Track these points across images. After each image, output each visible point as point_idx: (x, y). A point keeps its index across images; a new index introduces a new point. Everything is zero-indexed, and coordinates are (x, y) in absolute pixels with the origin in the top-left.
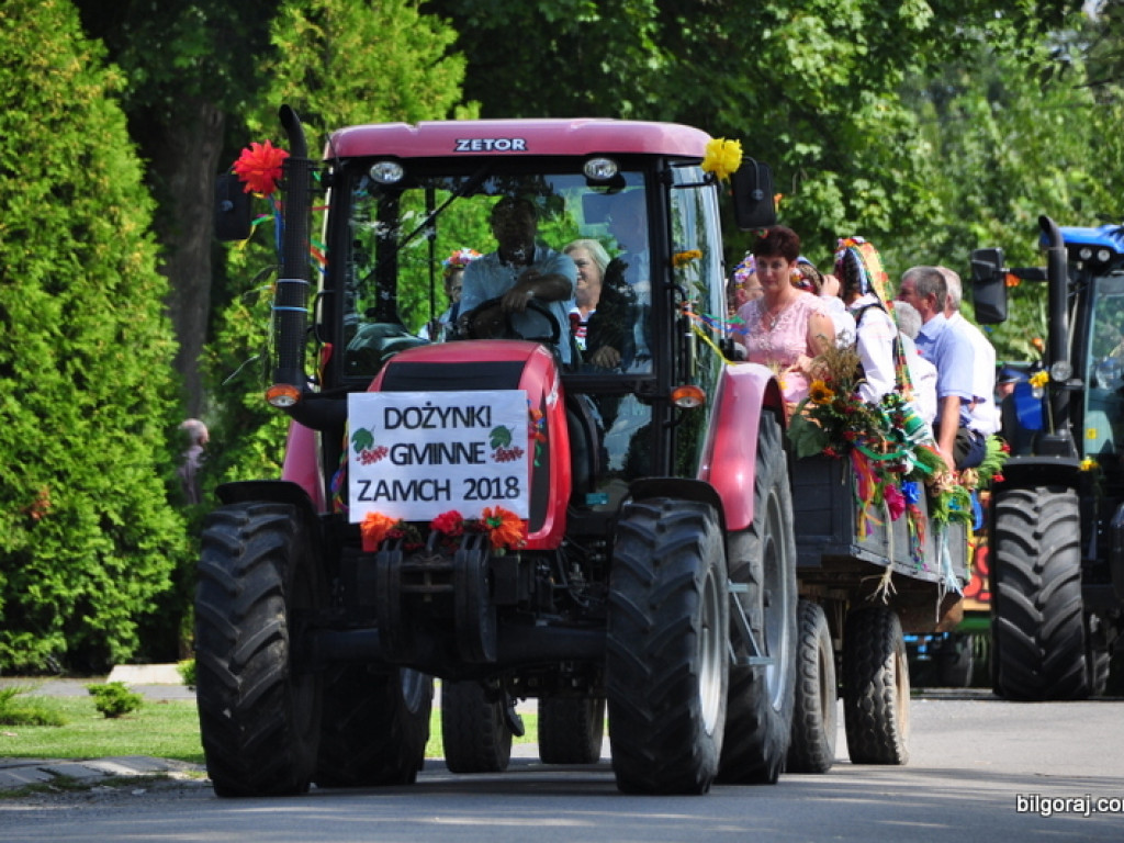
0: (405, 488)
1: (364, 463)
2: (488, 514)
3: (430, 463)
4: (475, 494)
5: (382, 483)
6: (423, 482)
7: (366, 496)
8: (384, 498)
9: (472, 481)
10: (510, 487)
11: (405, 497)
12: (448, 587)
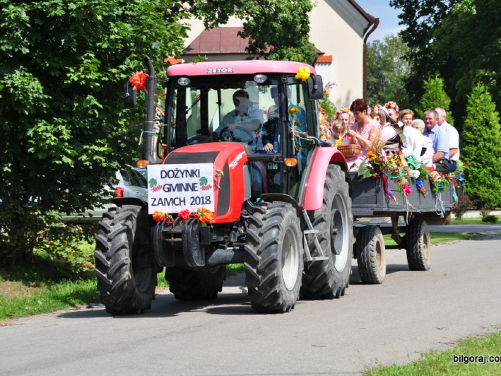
0: (169, 201)
1: (153, 192)
2: (199, 210)
3: (178, 191)
4: (194, 203)
5: (160, 199)
6: (175, 199)
7: (155, 204)
8: (161, 205)
9: (193, 198)
10: (207, 200)
11: (169, 204)
12: (180, 239)
